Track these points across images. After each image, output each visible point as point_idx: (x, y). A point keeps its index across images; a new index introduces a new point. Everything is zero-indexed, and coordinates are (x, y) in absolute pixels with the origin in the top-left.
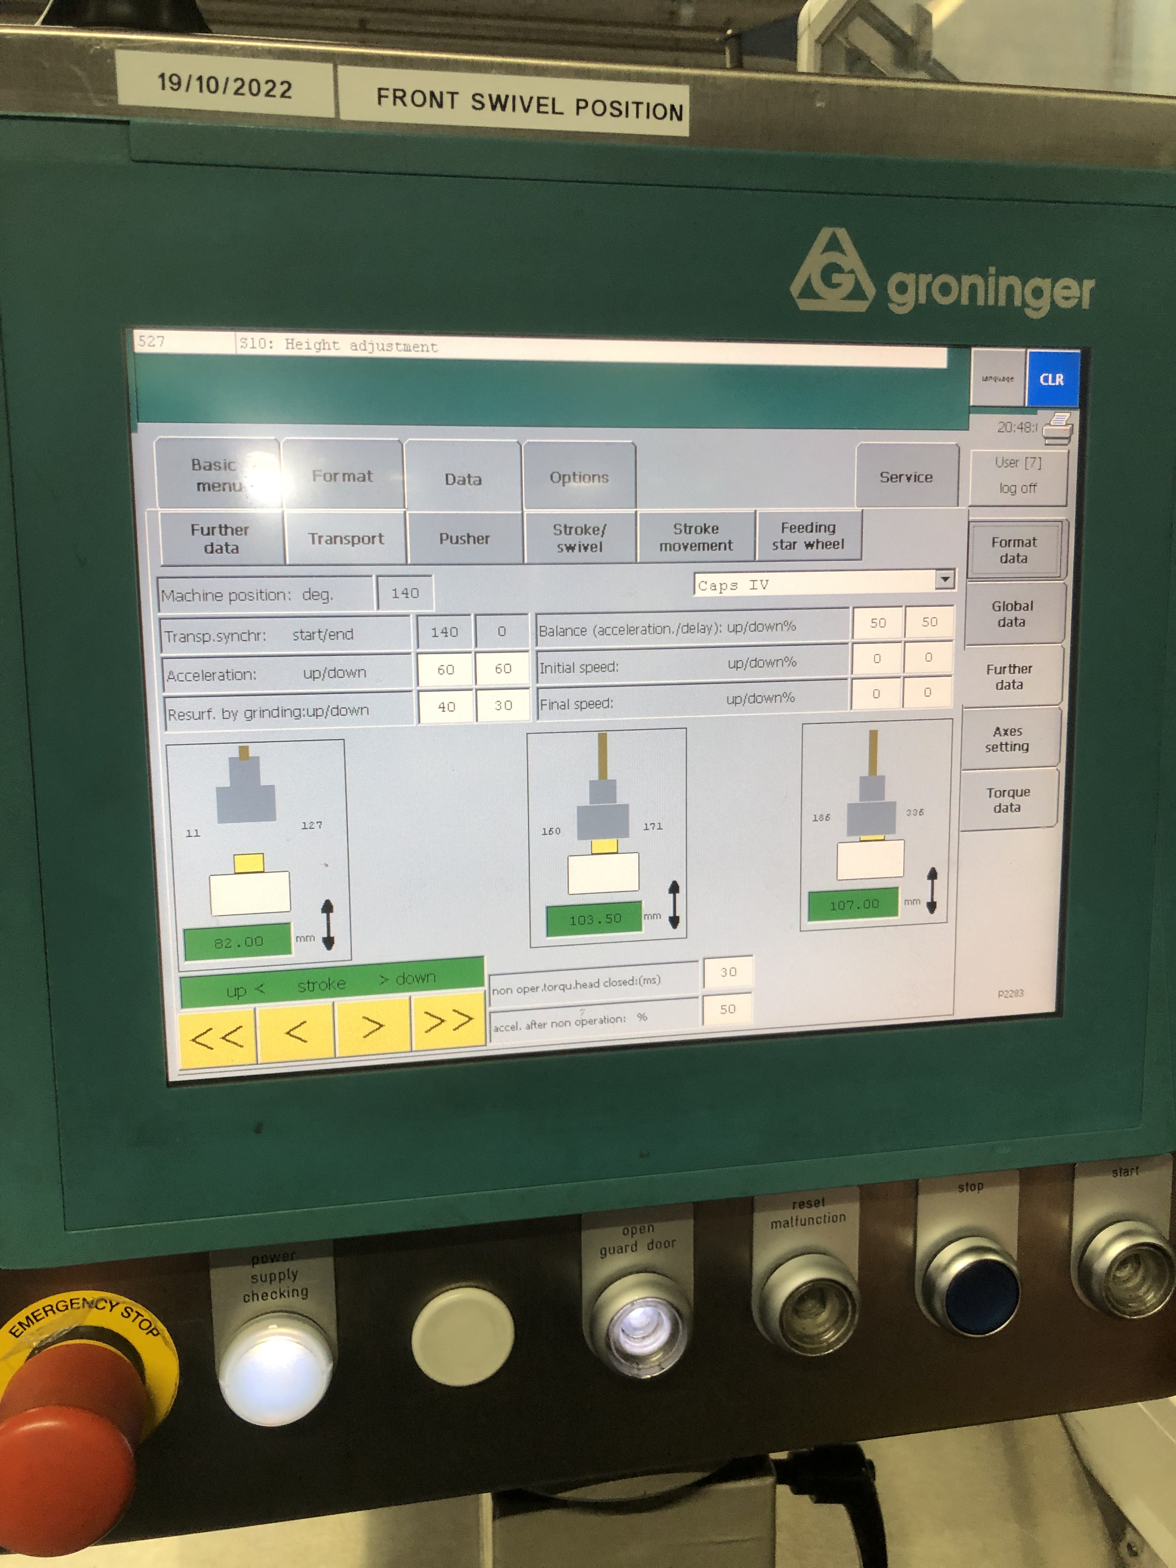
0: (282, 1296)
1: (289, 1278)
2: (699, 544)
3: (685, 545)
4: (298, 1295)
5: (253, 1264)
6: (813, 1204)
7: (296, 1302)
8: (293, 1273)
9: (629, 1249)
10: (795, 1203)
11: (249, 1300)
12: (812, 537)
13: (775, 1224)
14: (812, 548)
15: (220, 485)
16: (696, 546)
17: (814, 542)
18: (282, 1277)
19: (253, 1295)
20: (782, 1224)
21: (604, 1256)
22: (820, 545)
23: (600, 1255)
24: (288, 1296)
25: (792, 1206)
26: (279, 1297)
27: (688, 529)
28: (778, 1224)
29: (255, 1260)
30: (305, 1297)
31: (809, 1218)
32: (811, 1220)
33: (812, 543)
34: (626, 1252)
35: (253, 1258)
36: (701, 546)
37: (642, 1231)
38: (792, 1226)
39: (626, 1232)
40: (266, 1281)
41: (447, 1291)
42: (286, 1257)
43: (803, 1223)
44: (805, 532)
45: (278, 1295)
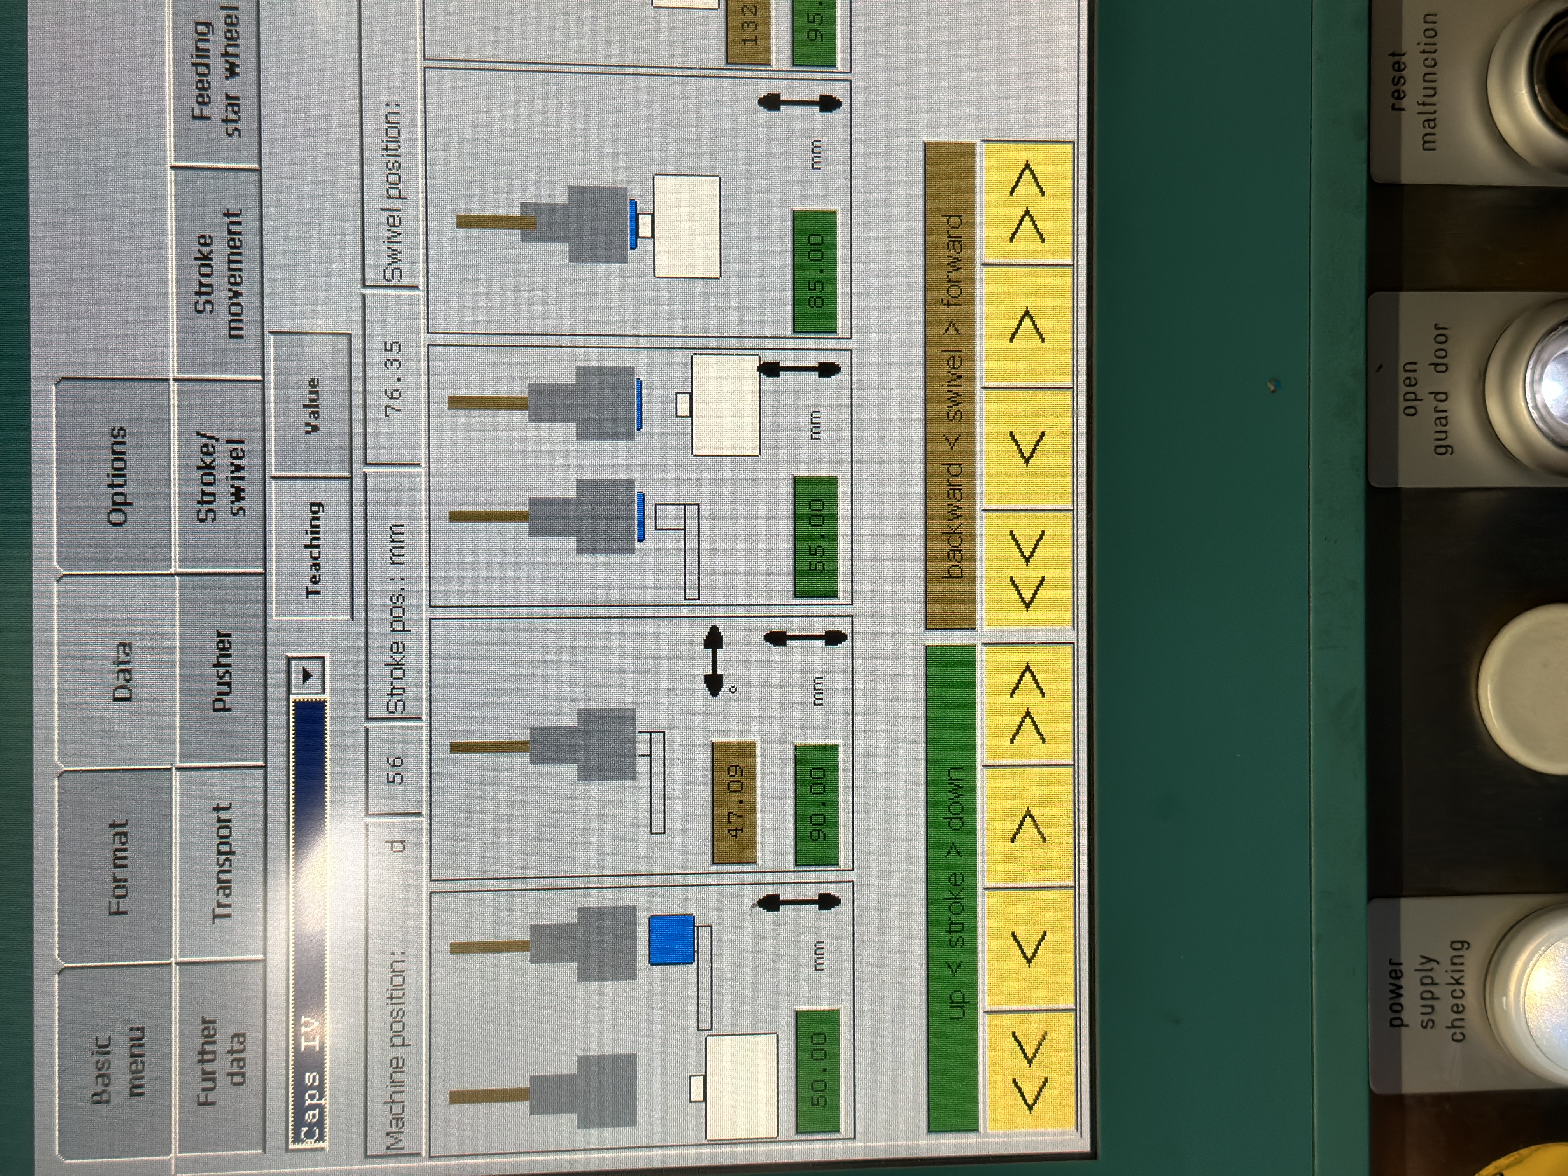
0: (1460, 981)
1: (1431, 970)
2: (230, 269)
3: (231, 294)
4: (1462, 956)
5: (1402, 1025)
6: (1398, 74)
7: (1473, 961)
8: (1422, 964)
9: (1442, 406)
10: (1394, 108)
11: (1462, 1034)
12: (218, 65)
13: (1428, 144)
14: (238, 66)
15: (135, 1062)
16: (234, 276)
17: (227, 61)
18: (1429, 981)
19: (1453, 1027)
20: (1428, 130)
21: (1450, 449)
22: (231, 50)
23: (1448, 455)
24: (1462, 971)
25: (1398, 112)
26: (1461, 987)
27: (203, 289)
28: (1427, 138)
29: (1397, 1023)
30: (1466, 946)
31: (1425, 81)
32: (1428, 78)
33: (228, 66)
34: (1446, 411)
35: (1392, 1025)
36: (233, 266)
37: (1413, 382)
38: (1435, 112)
39: (1412, 411)
40: (1432, 1007)
41: (1480, 713)
42: (1397, 975)
43: (1432, 92)
44: (209, 78)
45: (1457, 987)
